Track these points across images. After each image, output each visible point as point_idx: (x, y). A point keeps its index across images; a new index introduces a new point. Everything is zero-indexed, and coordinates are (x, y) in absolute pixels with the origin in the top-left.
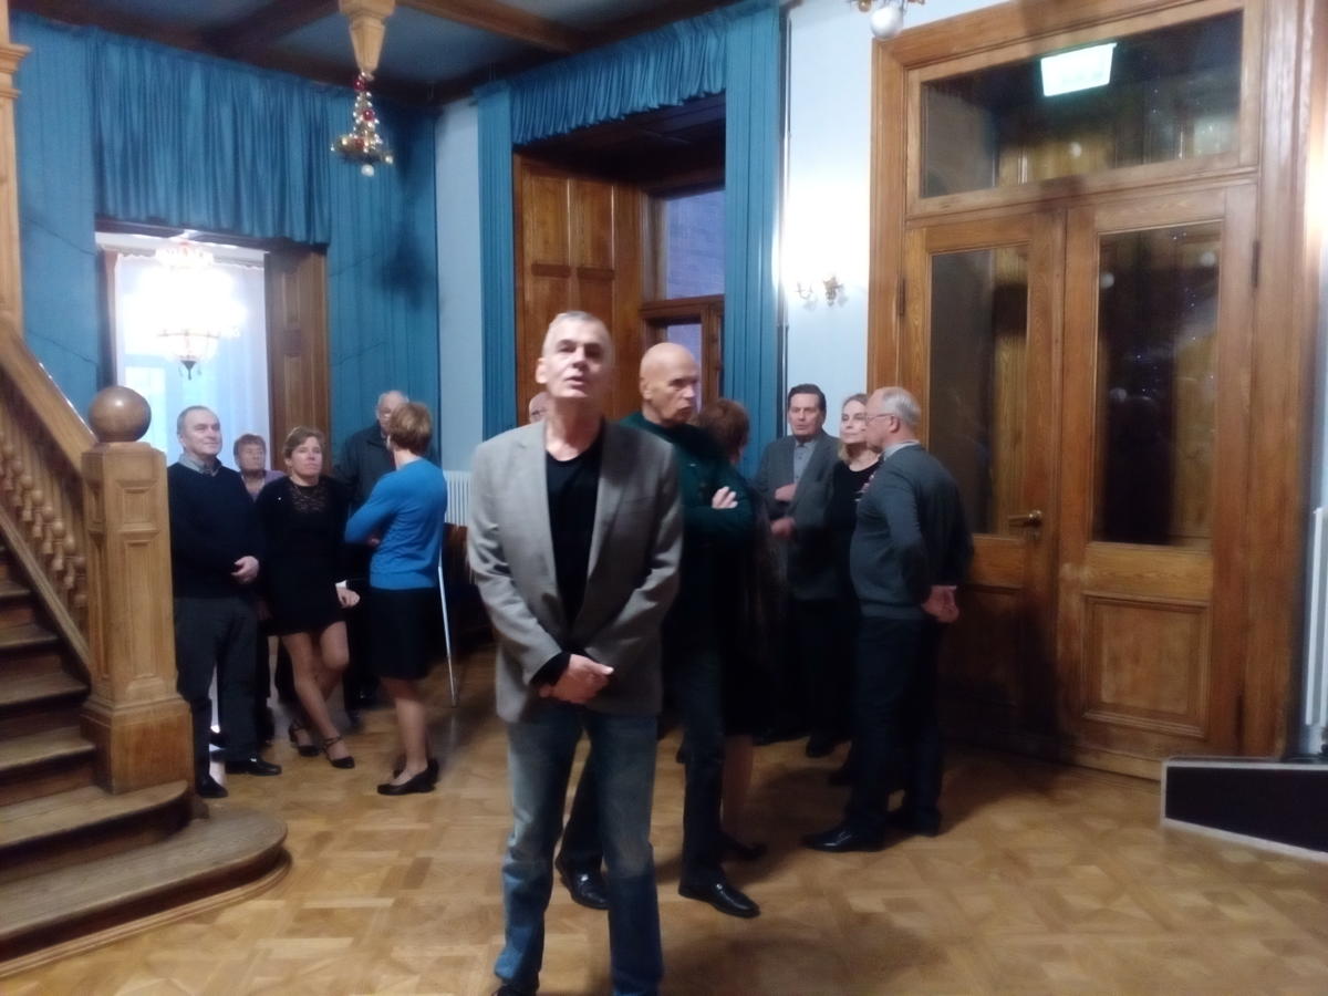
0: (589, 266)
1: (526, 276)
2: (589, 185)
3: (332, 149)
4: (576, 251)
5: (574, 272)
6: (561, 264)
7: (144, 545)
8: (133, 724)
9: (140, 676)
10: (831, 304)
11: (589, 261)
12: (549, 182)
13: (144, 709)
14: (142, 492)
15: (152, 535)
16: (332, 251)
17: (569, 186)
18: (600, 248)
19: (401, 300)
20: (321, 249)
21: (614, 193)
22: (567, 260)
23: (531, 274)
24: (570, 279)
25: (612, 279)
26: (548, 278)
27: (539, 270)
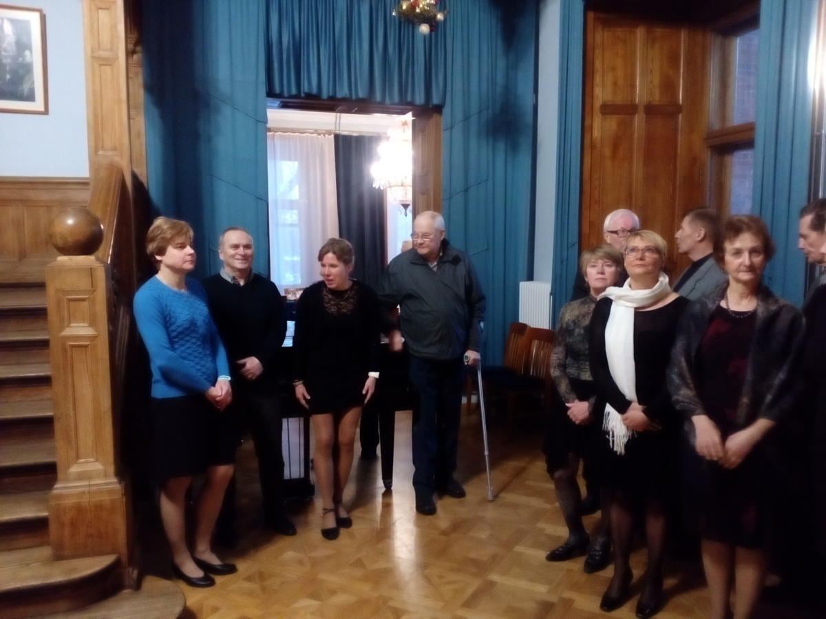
0: (655, 103)
1: (595, 116)
2: (659, 31)
3: (394, 14)
4: (644, 90)
5: (641, 109)
6: (629, 103)
7: (86, 346)
9: (81, 460)
11: (657, 98)
12: (620, 32)
13: (81, 489)
15: (93, 338)
16: (447, 110)
17: (640, 32)
18: (669, 86)
19: (501, 146)
20: (438, 109)
21: (683, 35)
22: (635, 99)
23: (600, 115)
24: (636, 116)
25: (679, 113)
26: (616, 116)
27: (607, 109)
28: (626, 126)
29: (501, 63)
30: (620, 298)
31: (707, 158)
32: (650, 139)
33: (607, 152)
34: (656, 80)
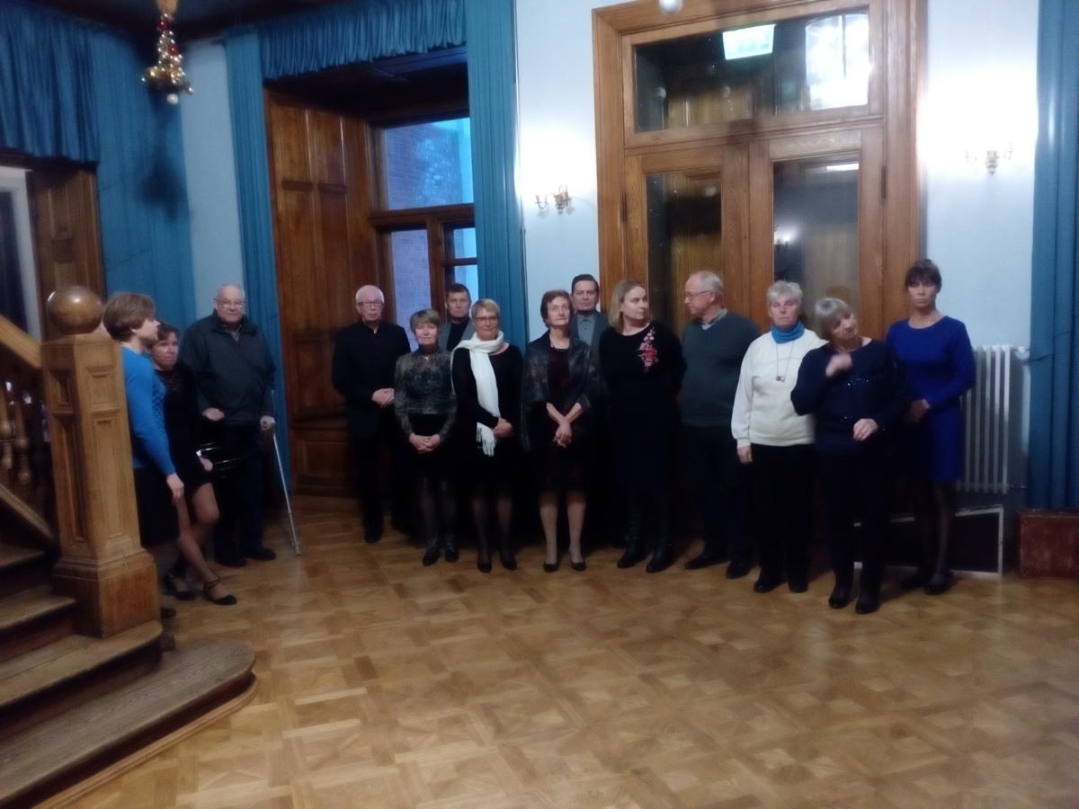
0: (326, 182)
2: (323, 115)
5: (316, 188)
6: (305, 180)
7: (109, 422)
8: (115, 576)
9: (112, 536)
10: (560, 213)
11: (326, 178)
12: (292, 111)
13: (120, 563)
14: (105, 376)
15: (115, 413)
16: (103, 170)
17: (308, 114)
18: (334, 167)
19: (160, 212)
20: (92, 167)
21: (342, 121)
22: (309, 177)
23: (281, 189)
24: (312, 193)
25: (345, 193)
26: (294, 192)
27: (286, 185)
28: (304, 204)
32: (325, 217)
34: (324, 161)
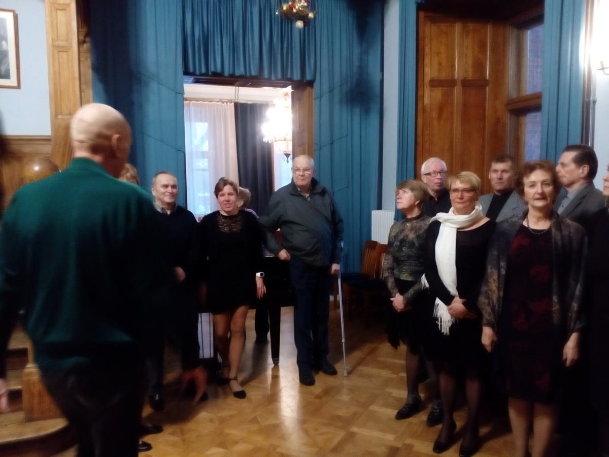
0: (469, 78)
1: (425, 88)
3: (277, 13)
4: (461, 69)
11: (470, 75)
17: (458, 27)
21: (489, 29)
22: (454, 75)
23: (428, 87)
24: (456, 87)
25: (486, 86)
26: (441, 88)
27: (434, 83)
28: (448, 96)
29: (357, 50)
30: (447, 221)
31: (508, 119)
32: (465, 105)
33: (435, 114)
34: (470, 62)
